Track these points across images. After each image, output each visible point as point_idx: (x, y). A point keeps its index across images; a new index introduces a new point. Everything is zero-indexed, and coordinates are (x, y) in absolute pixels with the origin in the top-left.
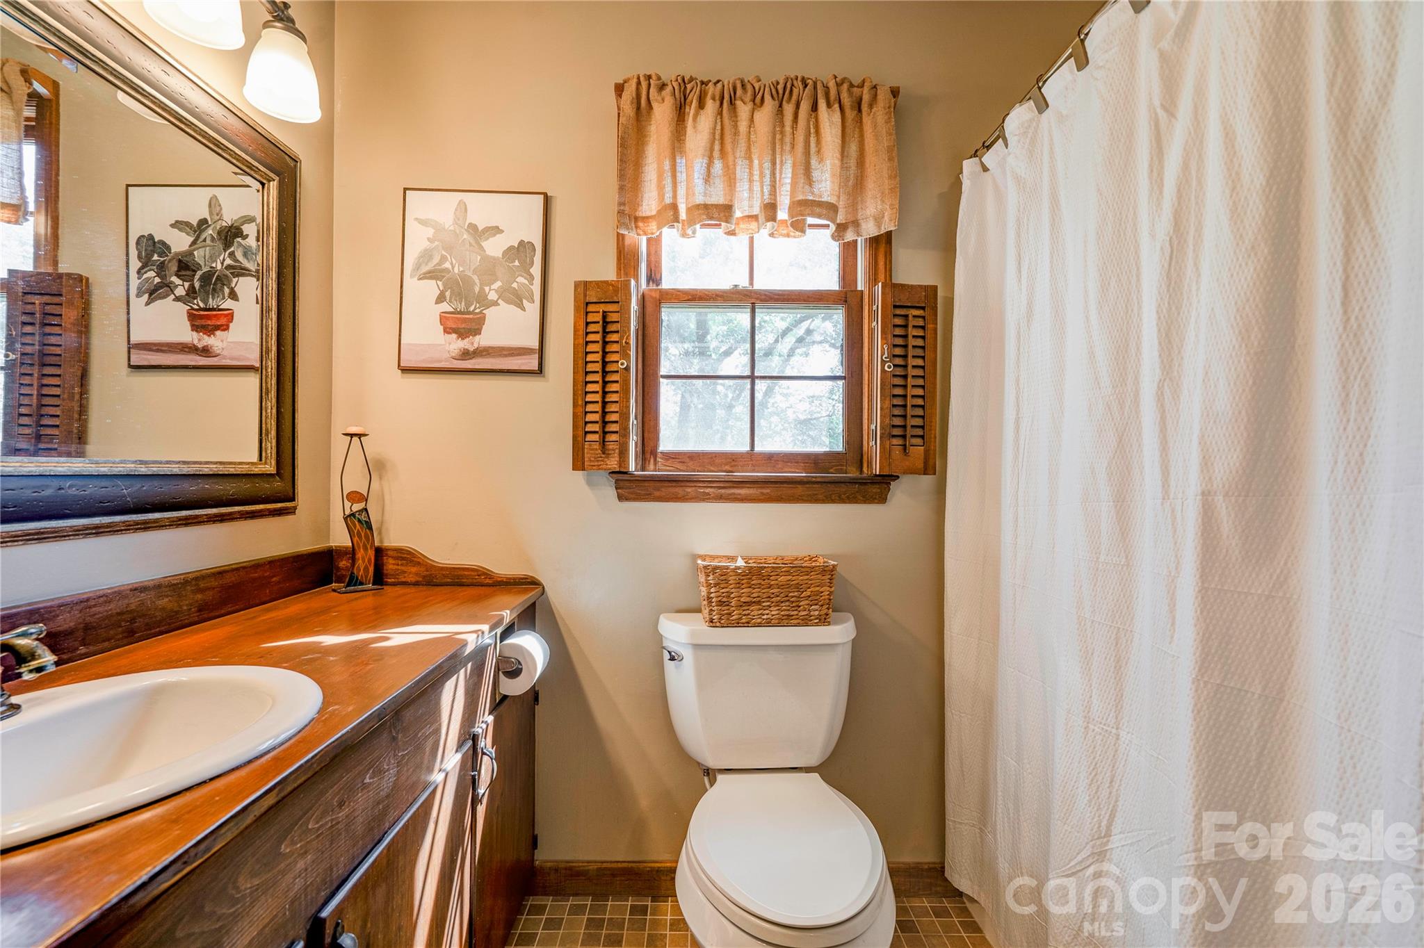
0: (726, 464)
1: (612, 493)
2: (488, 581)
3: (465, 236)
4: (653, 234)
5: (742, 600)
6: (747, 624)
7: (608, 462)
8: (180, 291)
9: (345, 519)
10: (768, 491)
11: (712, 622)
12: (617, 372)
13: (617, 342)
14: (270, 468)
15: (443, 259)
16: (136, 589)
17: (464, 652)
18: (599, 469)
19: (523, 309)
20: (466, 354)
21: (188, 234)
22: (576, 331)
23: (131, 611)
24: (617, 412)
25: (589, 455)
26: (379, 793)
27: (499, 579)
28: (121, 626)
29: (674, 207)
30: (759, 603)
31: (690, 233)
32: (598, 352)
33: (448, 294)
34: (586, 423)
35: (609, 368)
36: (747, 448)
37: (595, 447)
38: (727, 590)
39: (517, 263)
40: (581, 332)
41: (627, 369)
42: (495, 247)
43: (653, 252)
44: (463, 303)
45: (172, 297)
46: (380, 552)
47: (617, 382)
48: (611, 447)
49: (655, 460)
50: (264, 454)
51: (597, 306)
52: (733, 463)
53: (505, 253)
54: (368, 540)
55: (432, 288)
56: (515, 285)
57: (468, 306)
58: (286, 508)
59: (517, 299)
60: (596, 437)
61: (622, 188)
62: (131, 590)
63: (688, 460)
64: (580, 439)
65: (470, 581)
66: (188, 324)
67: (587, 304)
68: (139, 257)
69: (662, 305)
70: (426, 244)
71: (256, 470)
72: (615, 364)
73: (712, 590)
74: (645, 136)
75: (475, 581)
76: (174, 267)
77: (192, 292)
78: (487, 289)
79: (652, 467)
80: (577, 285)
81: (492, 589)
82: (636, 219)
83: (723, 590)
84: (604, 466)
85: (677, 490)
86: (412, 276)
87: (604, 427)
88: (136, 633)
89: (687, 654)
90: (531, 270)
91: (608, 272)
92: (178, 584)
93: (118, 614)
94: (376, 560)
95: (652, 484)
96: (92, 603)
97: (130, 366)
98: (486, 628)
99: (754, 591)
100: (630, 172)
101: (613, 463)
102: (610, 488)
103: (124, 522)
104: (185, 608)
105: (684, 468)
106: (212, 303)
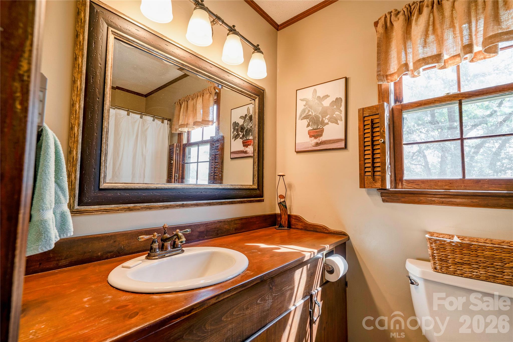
0: (445, 186)
1: (378, 198)
2: (326, 231)
3: (316, 101)
4: (396, 80)
5: (456, 260)
6: (461, 275)
7: (376, 185)
8: (241, 136)
9: (278, 204)
10: (476, 201)
11: (436, 269)
12: (379, 144)
13: (379, 131)
14: (255, 187)
15: (309, 111)
16: (219, 222)
17: (303, 260)
18: (372, 188)
19: (338, 124)
20: (317, 144)
21: (243, 119)
22: (359, 129)
23: (217, 228)
24: (380, 162)
25: (367, 182)
26: (264, 308)
27: (331, 231)
28: (215, 232)
29: (406, 65)
30: (469, 264)
31: (416, 74)
32: (369, 137)
33: (311, 123)
34: (365, 168)
35: (375, 143)
36: (460, 177)
37: (370, 178)
38: (445, 253)
39: (335, 107)
40: (362, 130)
41: (384, 142)
42: (327, 103)
43: (398, 88)
44: (316, 126)
45: (239, 138)
46: (290, 216)
47: (379, 149)
48: (377, 178)
49: (402, 184)
50: (254, 182)
51: (369, 117)
52: (451, 185)
53: (331, 104)
54: (285, 212)
55: (306, 122)
56: (334, 115)
57: (317, 126)
58: (261, 200)
59: (336, 121)
60: (370, 174)
61: (378, 65)
62: (218, 222)
63: (421, 183)
64: (362, 175)
65: (320, 230)
66: (242, 145)
67: (364, 117)
68: (233, 128)
69: (403, 111)
70: (303, 107)
71: (251, 187)
72: (378, 141)
73: (435, 252)
74: (391, 38)
75: (321, 231)
76: (240, 129)
77: (243, 136)
78: (324, 119)
79: (400, 187)
80: (359, 110)
81: (328, 235)
82: (387, 76)
83: (442, 253)
84: (374, 186)
85: (414, 198)
86: (299, 119)
87: (373, 169)
88: (218, 234)
89: (420, 282)
90: (341, 109)
91: (374, 101)
92: (229, 221)
93: (215, 228)
94: (288, 219)
95: (400, 195)
96: (208, 224)
97: (231, 158)
98: (316, 251)
99: (465, 257)
100: (383, 56)
101: (379, 185)
102: (378, 196)
103: (216, 202)
104: (231, 229)
105: (419, 187)
106: (248, 138)
